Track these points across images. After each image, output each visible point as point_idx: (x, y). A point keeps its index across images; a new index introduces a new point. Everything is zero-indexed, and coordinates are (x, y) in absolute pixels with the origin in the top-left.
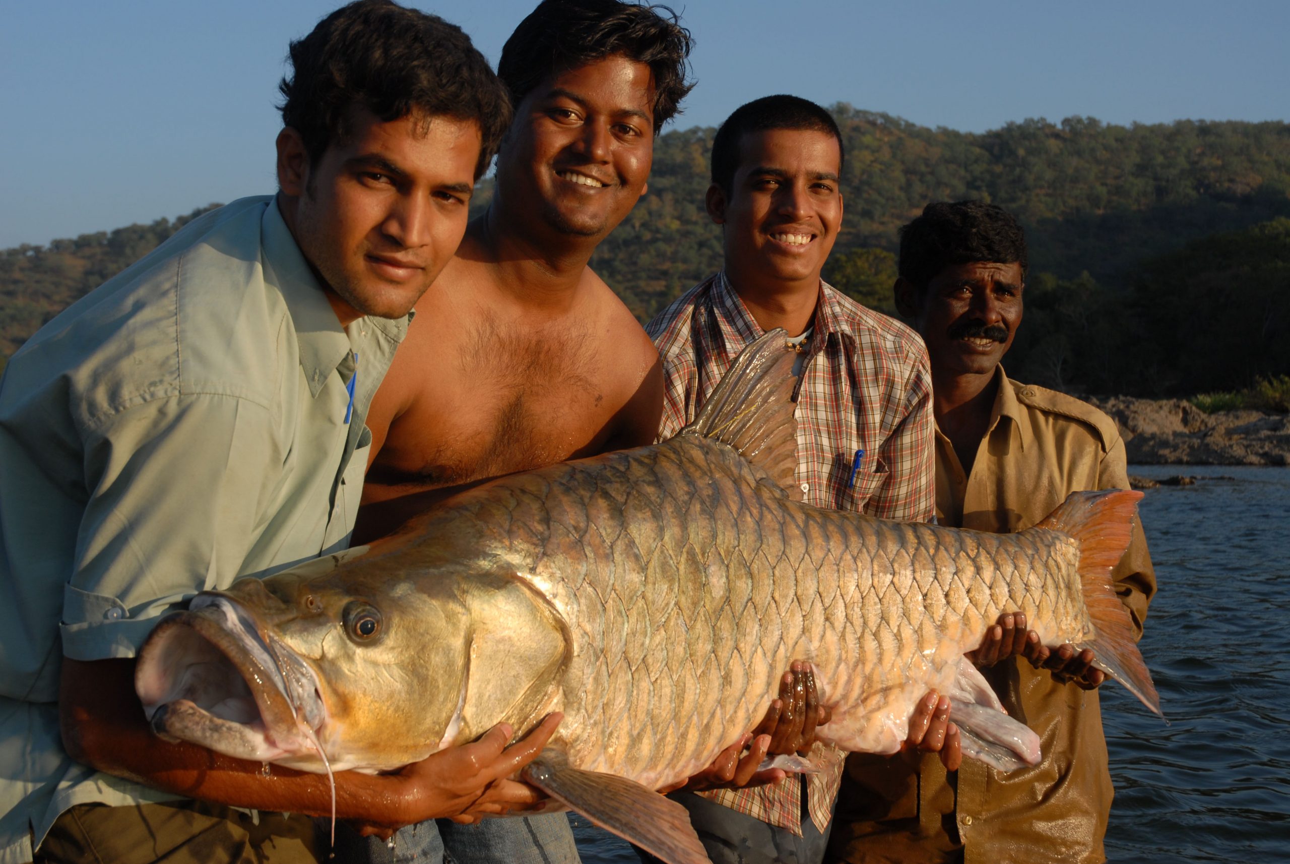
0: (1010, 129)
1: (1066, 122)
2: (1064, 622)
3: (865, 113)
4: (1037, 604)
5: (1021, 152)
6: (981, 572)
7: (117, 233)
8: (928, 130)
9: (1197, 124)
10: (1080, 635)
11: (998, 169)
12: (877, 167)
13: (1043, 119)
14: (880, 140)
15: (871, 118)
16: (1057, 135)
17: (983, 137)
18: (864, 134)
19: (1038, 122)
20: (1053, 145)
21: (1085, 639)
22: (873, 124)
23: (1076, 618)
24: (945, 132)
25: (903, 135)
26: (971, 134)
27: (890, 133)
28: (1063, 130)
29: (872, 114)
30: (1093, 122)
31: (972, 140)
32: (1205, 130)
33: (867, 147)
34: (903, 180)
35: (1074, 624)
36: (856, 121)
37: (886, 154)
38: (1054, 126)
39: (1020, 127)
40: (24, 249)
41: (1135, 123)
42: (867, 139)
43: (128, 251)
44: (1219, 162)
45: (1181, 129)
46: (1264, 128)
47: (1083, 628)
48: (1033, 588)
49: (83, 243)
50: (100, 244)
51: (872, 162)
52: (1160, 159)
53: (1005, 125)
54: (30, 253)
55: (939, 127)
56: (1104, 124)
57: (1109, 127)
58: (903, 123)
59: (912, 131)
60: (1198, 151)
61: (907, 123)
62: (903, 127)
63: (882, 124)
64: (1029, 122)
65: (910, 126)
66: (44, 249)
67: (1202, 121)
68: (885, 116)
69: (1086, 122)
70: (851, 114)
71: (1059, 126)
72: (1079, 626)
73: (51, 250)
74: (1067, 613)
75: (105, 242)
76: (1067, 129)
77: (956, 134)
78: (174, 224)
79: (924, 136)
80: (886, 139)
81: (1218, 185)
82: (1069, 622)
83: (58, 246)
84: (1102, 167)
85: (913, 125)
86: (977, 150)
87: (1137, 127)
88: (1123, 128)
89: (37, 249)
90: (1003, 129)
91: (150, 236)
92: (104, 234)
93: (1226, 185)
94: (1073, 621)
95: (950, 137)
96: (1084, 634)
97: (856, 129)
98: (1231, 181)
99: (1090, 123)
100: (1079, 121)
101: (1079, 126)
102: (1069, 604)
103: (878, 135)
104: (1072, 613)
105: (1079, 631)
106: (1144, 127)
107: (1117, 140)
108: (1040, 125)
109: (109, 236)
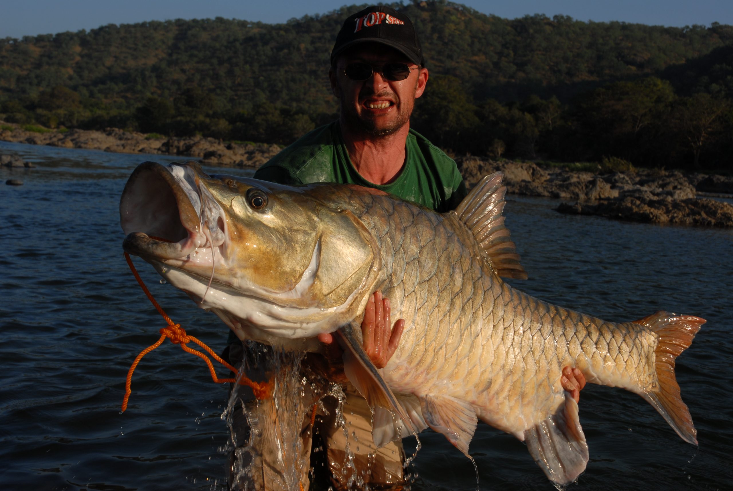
0: (526, 19)
1: (556, 17)
2: (642, 376)
3: (453, 4)
4: (625, 360)
5: (531, 31)
6: (590, 335)
7: (58, 35)
8: (485, 16)
9: (621, 24)
10: (651, 387)
11: (519, 39)
12: (457, 32)
13: (544, 15)
14: (460, 19)
15: (456, 7)
16: (550, 24)
17: (513, 22)
18: (452, 15)
19: (541, 16)
20: (548, 28)
21: (653, 390)
22: (457, 10)
23: (649, 375)
24: (494, 17)
25: (472, 17)
26: (507, 20)
27: (465, 16)
28: (553, 21)
29: (457, 5)
30: (569, 18)
31: (506, 22)
32: (625, 27)
33: (453, 22)
34: (470, 40)
35: (648, 379)
36: (448, 8)
37: (462, 26)
38: (548, 19)
39: (532, 18)
40: (8, 40)
41: (590, 21)
42: (453, 18)
43: (64, 45)
44: (630, 45)
45: (613, 26)
46: (654, 29)
47: (653, 383)
48: (624, 351)
49: (40, 39)
50: (49, 41)
51: (455, 30)
52: (601, 41)
53: (524, 16)
54: (11, 42)
55: (490, 15)
56: (574, 20)
57: (577, 22)
58: (472, 11)
59: (476, 15)
60: (620, 38)
61: (474, 10)
62: (472, 13)
63: (461, 10)
64: (537, 16)
65: (476, 12)
66: (19, 41)
67: (624, 23)
68: (463, 6)
69: (565, 18)
70: (446, 4)
71: (552, 19)
72: (651, 381)
73: (22, 41)
74: (645, 372)
75: (52, 40)
76: (556, 21)
77: (499, 19)
78: (89, 33)
79: (483, 18)
80: (463, 18)
81: (628, 56)
82: (645, 377)
83: (26, 39)
84: (571, 43)
85: (477, 12)
86: (509, 28)
87: (591, 23)
88: (583, 23)
89: (15, 40)
90: (523, 18)
91: (76, 38)
92: (51, 35)
93: (632, 57)
94: (648, 377)
95: (496, 20)
96: (653, 387)
97: (448, 12)
98: (635, 55)
99: (567, 19)
100: (562, 17)
101: (562, 20)
102: (646, 367)
103: (459, 16)
104: (647, 373)
105: (650, 384)
106: (594, 23)
107: (580, 29)
108: (542, 18)
109: (54, 36)
